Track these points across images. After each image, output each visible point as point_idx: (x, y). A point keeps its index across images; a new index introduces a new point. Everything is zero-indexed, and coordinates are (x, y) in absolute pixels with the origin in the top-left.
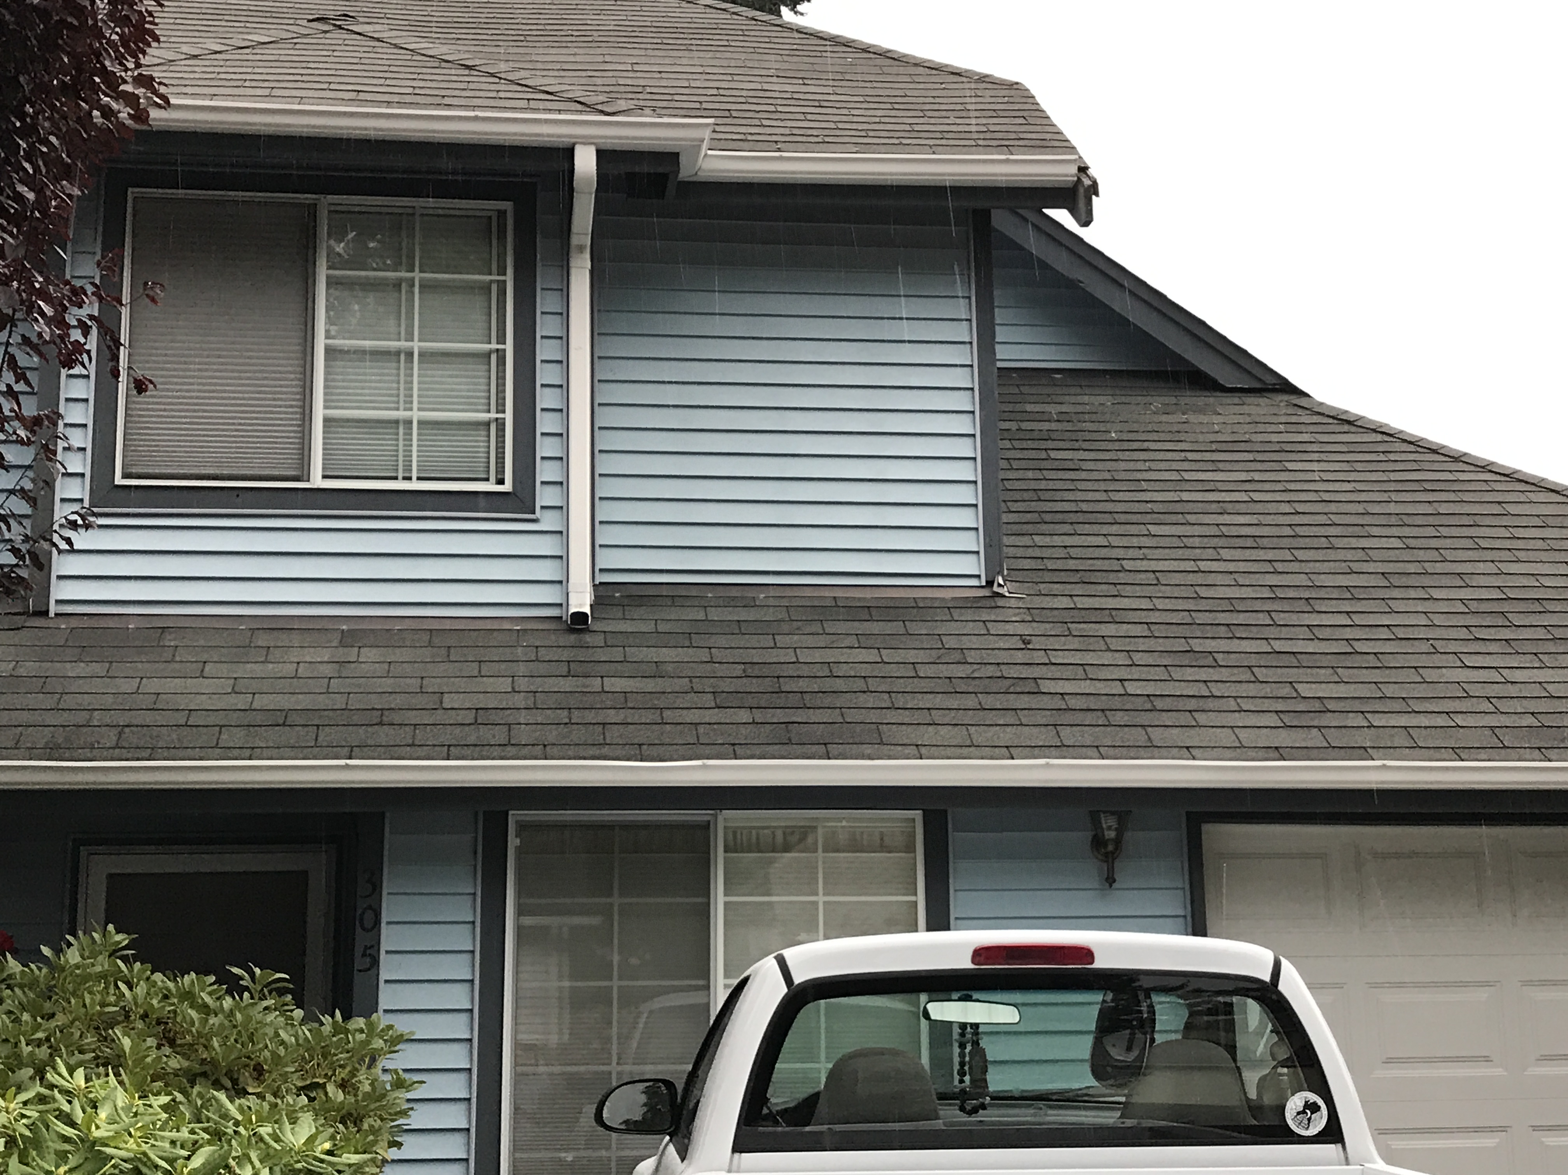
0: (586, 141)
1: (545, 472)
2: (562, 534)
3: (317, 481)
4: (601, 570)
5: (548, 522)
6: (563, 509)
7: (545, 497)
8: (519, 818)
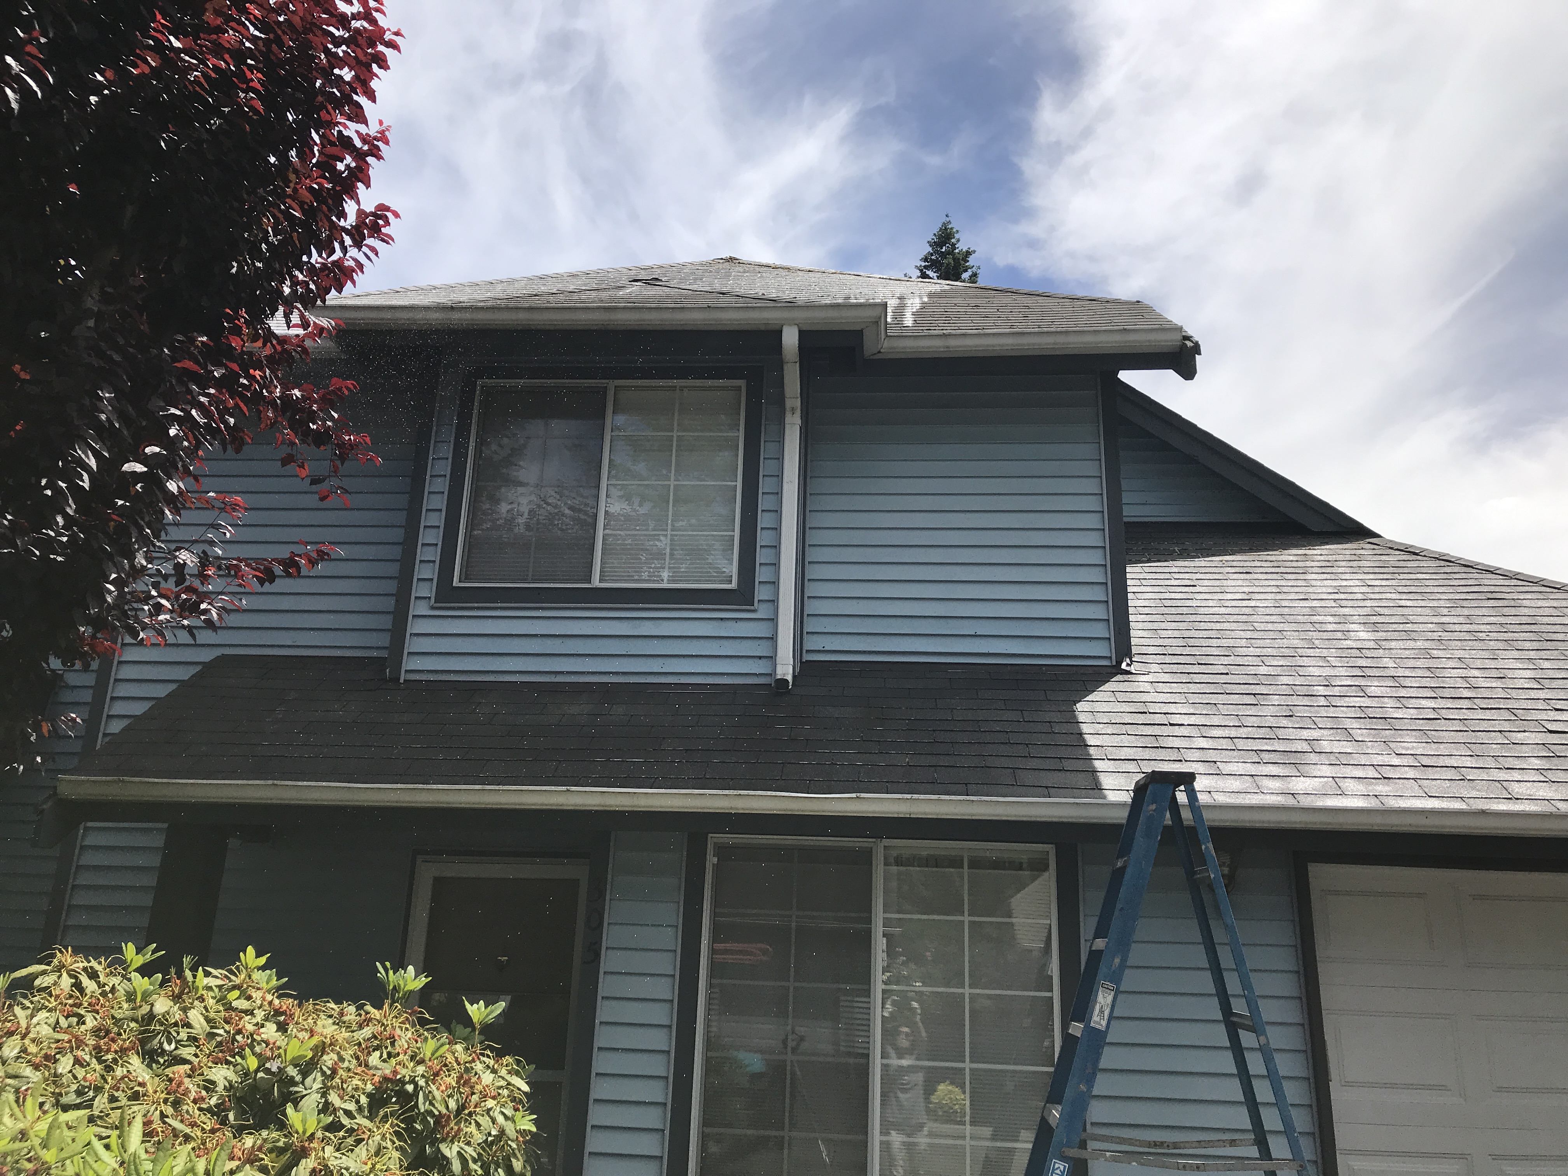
0: (791, 322)
1: (762, 574)
2: (773, 620)
3: (596, 583)
4: (807, 651)
5: (763, 612)
6: (774, 602)
7: (761, 593)
8: (715, 840)
